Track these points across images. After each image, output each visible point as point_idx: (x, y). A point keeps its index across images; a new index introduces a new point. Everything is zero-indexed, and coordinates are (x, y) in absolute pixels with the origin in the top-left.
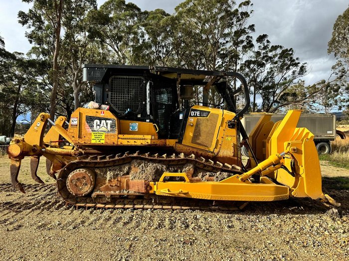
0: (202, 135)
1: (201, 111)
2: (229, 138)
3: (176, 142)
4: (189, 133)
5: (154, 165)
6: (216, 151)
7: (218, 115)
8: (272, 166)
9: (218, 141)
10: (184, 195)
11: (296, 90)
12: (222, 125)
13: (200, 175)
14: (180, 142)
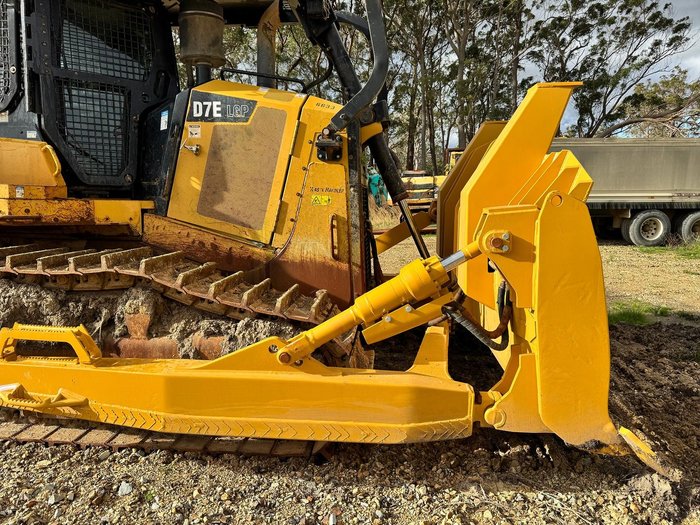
0: (230, 185)
1: (225, 100)
2: (324, 198)
3: (144, 211)
4: (189, 180)
5: (12, 292)
6: (279, 242)
7: (283, 115)
8: (408, 308)
9: (283, 208)
10: (73, 412)
11: (664, 92)
12: (296, 150)
13: (177, 327)
14: (161, 210)
